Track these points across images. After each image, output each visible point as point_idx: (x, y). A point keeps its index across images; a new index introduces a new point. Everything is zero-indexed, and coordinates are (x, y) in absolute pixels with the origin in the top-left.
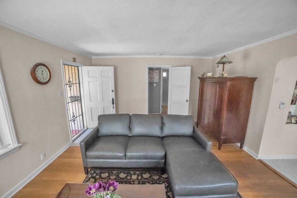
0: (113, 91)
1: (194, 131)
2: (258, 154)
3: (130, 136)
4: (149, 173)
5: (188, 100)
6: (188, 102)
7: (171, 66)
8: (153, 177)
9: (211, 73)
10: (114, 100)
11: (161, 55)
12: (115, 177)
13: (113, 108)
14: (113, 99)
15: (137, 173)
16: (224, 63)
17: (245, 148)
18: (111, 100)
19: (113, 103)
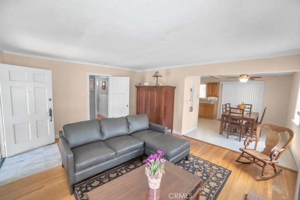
0: (50, 100)
1: (150, 125)
2: (181, 132)
3: (103, 141)
4: (132, 164)
5: (129, 105)
6: (128, 106)
7: (111, 75)
8: (138, 165)
9: (148, 83)
10: (52, 110)
11: (105, 64)
12: (108, 180)
13: (51, 121)
14: (50, 110)
15: (123, 168)
16: (157, 77)
17: (174, 132)
18: (48, 111)
19: (51, 115)
